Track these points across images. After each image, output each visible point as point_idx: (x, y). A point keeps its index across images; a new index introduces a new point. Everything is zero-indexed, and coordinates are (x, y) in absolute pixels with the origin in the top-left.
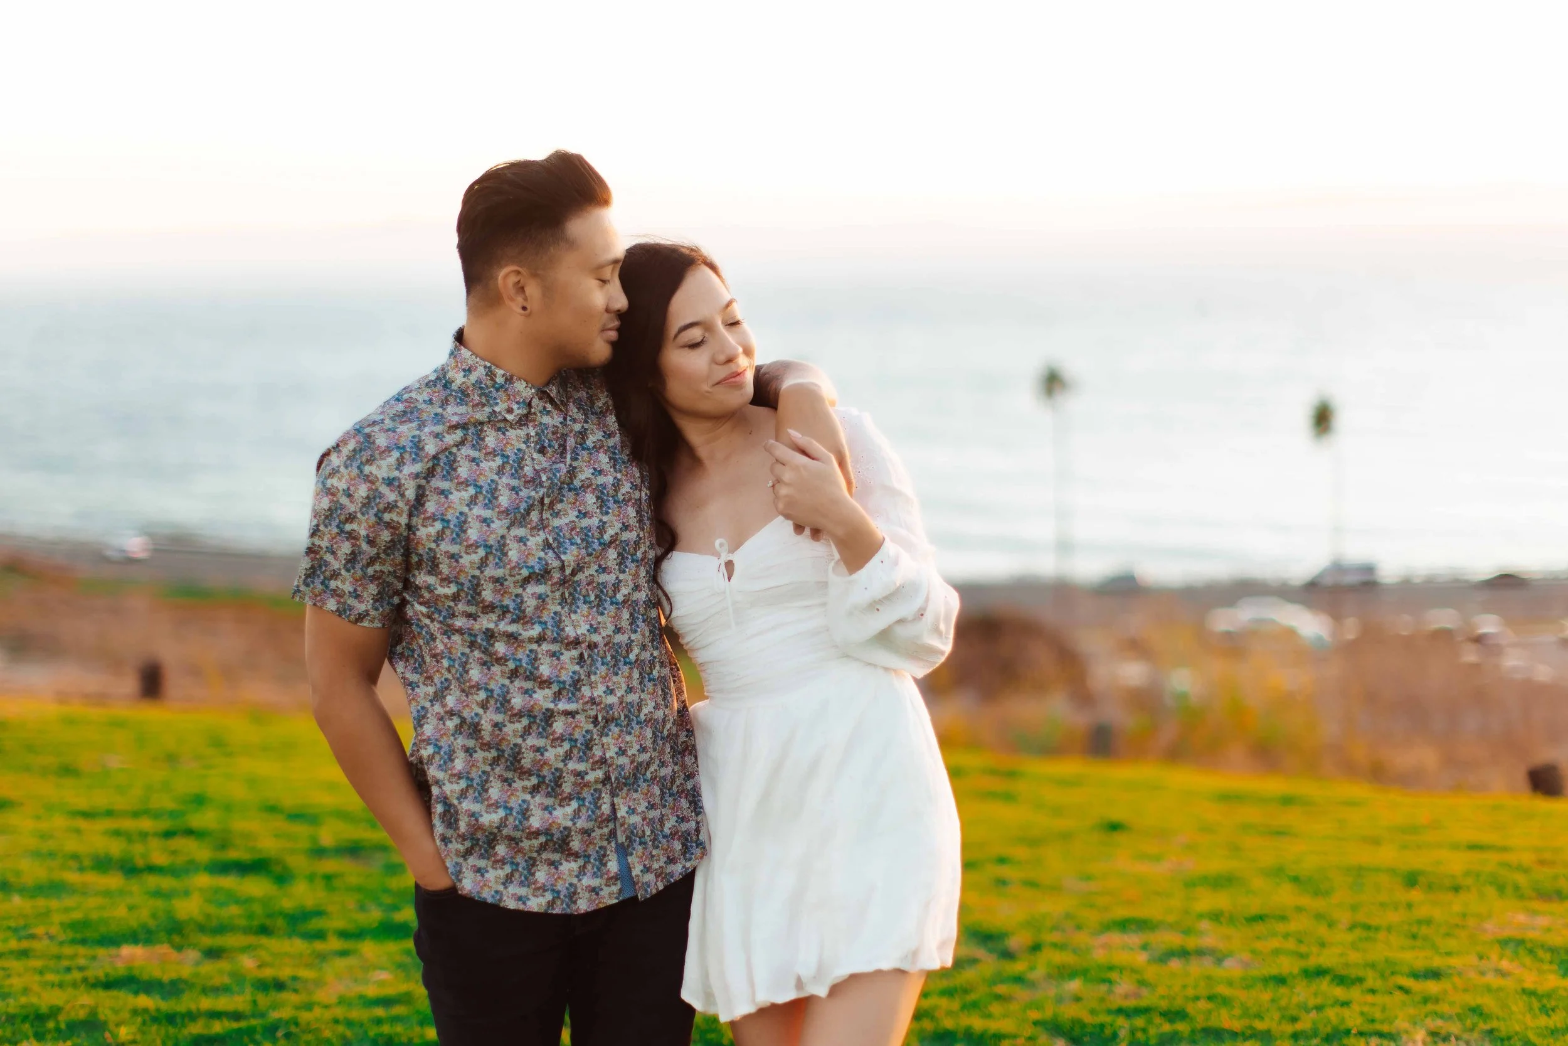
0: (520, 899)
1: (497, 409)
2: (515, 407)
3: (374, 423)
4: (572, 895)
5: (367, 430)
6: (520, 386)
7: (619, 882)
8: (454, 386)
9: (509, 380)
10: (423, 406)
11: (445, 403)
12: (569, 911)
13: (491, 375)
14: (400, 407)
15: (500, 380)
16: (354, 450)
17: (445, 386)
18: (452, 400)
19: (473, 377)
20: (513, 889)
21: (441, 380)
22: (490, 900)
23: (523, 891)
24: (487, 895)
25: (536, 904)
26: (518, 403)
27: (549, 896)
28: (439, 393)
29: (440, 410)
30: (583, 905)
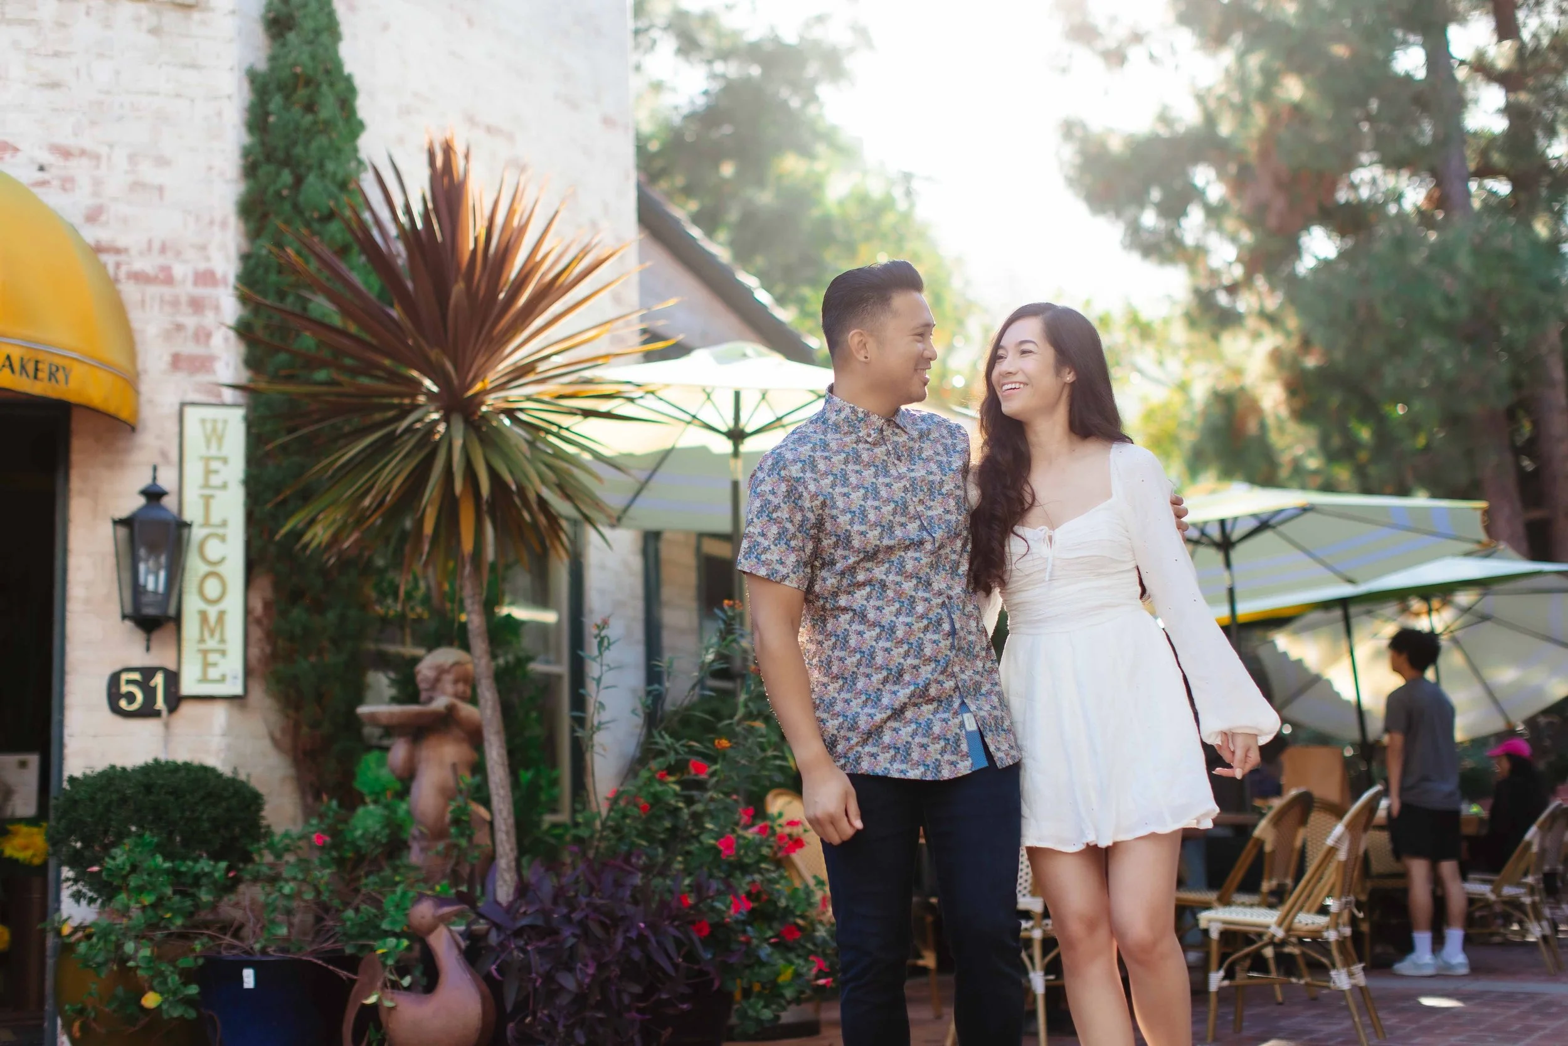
0: (902, 771)
1: (861, 434)
2: (872, 432)
3: (781, 447)
4: (938, 766)
5: (778, 451)
6: (874, 418)
7: (970, 759)
8: (830, 422)
9: (867, 415)
10: (811, 435)
11: (825, 433)
12: (937, 778)
13: (854, 411)
14: (796, 436)
15: (861, 415)
16: (773, 464)
17: (823, 423)
18: (829, 430)
19: (843, 415)
20: (896, 766)
21: (820, 419)
22: (880, 773)
23: (903, 767)
24: (879, 771)
25: (914, 774)
26: (874, 429)
27: (922, 769)
28: (820, 427)
29: (823, 437)
30: (946, 774)
